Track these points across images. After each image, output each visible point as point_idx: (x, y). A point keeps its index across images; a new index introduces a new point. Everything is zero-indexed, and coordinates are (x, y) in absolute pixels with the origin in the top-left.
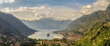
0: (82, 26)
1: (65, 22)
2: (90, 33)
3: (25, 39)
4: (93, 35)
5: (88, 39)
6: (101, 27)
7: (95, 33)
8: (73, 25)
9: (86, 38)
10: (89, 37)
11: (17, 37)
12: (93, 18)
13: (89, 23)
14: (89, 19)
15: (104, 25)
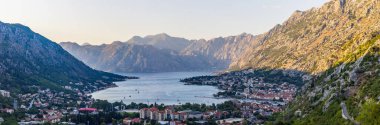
0: (296, 54)
1: (227, 45)
2: (328, 78)
3: (79, 102)
4: (339, 84)
5: (322, 99)
6: (367, 52)
7: (347, 75)
8: (259, 52)
9: (313, 94)
10: (327, 93)
11: (50, 96)
12: (332, 23)
13: (320, 40)
14: (319, 27)
15: (376, 43)
